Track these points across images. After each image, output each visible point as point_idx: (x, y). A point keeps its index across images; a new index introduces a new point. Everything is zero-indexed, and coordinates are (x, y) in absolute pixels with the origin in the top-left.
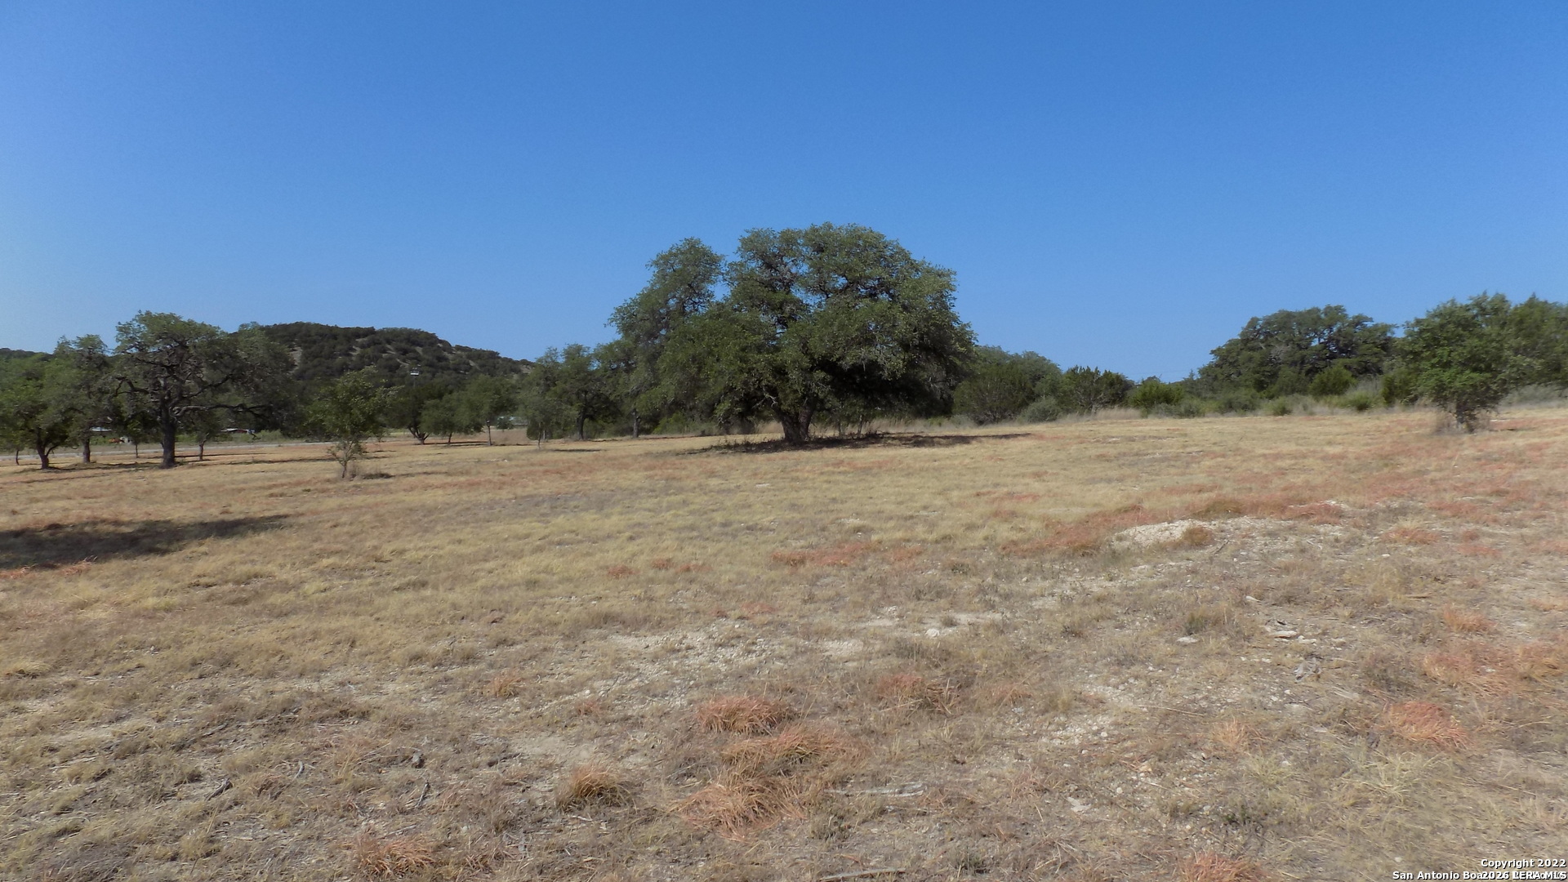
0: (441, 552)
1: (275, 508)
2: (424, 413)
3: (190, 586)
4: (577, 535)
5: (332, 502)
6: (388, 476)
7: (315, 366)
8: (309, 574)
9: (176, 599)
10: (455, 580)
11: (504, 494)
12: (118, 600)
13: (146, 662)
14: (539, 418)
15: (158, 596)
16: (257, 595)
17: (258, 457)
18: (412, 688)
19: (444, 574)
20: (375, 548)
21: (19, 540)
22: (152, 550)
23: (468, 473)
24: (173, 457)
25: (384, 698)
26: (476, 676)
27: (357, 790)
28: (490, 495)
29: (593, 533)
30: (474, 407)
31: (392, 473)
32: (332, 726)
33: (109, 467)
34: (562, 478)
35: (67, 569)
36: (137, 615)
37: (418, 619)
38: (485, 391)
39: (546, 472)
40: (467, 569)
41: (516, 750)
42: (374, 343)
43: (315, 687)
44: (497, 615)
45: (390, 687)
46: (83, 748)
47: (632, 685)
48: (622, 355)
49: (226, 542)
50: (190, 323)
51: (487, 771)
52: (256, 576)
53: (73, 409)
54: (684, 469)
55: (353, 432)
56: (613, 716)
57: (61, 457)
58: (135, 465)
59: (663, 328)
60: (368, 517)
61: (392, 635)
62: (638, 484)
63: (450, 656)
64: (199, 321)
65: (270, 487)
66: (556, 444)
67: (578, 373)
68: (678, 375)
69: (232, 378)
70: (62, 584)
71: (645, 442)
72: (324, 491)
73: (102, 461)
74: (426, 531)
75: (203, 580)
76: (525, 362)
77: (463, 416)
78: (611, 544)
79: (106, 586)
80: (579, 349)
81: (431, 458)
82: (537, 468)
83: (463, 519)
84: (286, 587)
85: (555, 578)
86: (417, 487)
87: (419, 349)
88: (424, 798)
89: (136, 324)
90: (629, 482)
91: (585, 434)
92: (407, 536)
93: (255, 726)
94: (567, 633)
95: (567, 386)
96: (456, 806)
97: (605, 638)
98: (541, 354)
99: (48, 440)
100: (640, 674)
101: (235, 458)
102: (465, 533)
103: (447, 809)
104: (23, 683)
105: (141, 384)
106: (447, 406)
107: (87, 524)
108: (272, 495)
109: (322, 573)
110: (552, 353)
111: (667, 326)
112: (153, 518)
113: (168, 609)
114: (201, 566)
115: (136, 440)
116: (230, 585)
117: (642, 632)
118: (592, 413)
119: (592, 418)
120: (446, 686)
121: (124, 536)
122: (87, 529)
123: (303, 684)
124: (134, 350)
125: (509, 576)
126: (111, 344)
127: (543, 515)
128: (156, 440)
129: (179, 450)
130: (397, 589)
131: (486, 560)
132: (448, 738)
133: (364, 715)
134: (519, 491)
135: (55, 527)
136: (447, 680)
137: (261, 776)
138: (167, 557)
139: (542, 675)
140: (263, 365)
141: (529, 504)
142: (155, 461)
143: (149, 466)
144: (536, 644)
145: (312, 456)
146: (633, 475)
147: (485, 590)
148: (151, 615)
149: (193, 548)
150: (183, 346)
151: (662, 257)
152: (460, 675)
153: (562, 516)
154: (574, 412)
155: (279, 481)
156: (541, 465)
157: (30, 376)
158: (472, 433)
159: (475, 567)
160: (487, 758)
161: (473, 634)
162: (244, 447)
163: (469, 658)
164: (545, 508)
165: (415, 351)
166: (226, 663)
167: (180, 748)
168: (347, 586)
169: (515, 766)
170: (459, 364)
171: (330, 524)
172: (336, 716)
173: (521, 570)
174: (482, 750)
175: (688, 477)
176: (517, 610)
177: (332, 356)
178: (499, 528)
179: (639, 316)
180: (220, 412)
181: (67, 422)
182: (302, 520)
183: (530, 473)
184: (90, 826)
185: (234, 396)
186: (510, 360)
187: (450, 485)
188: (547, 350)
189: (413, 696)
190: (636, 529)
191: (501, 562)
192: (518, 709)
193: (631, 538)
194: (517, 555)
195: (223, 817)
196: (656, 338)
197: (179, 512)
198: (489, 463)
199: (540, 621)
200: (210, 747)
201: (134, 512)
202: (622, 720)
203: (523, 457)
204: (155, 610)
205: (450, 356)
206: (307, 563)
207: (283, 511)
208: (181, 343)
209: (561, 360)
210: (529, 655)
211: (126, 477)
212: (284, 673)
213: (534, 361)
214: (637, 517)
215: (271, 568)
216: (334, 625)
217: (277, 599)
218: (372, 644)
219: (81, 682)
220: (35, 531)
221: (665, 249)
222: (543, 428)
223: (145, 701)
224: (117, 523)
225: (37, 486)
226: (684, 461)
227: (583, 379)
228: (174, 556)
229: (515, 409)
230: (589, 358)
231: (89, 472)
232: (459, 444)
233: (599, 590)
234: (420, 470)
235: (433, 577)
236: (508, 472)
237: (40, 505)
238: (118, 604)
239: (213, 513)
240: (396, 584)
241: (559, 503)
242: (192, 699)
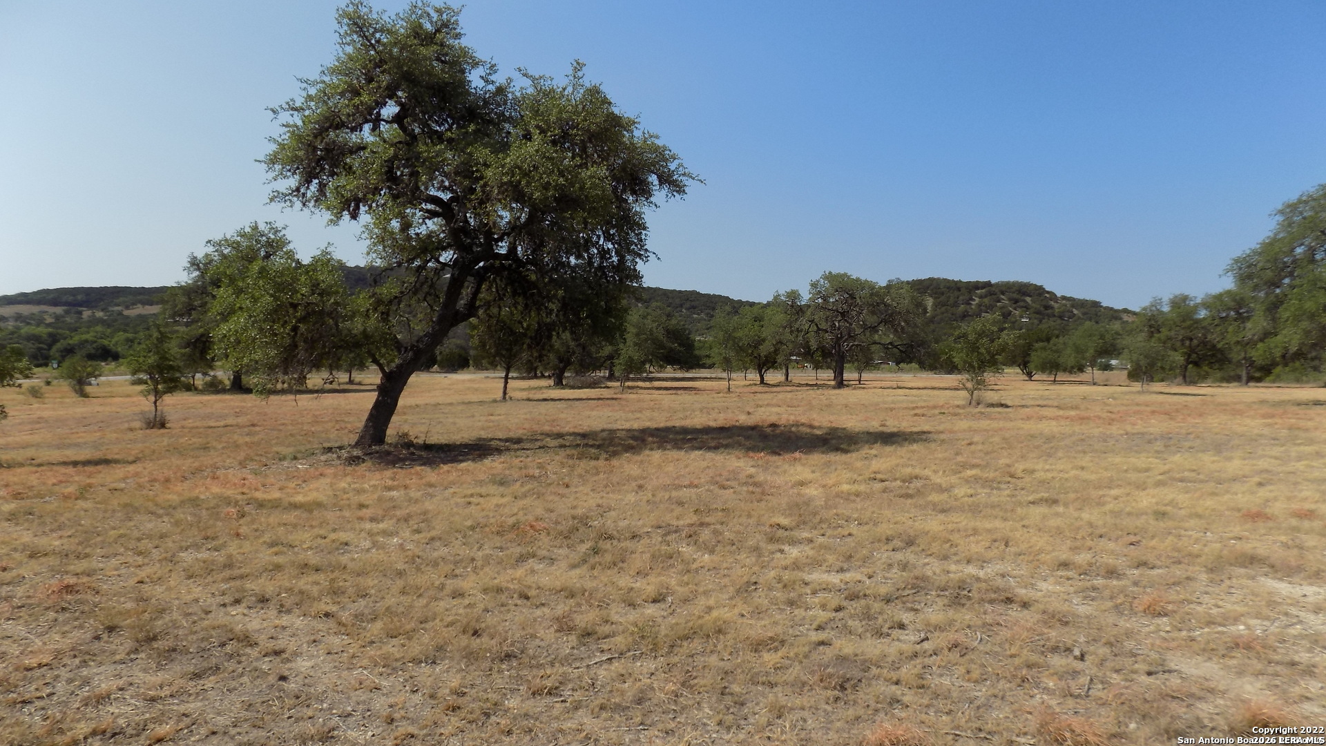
0: (1066, 476)
1: (920, 425)
2: (1033, 354)
3: (870, 479)
4: (1199, 474)
5: (963, 424)
6: (1007, 406)
7: (943, 313)
8: (957, 481)
9: (862, 488)
10: (1084, 502)
11: (1115, 430)
12: (824, 483)
13: (854, 532)
14: (1143, 363)
15: (849, 483)
16: (919, 492)
17: (900, 384)
18: (1063, 589)
19: (1072, 496)
20: (1009, 466)
21: (754, 433)
22: (837, 449)
23: (1076, 408)
24: (842, 380)
25: (1039, 594)
26: (1122, 591)
27: (1030, 666)
28: (1101, 429)
29: (1216, 474)
30: (1079, 350)
31: (1009, 403)
32: (1000, 608)
33: (800, 385)
34: (1171, 419)
35: (787, 456)
36: (837, 495)
37: (1059, 531)
38: (1090, 336)
39: (1153, 412)
40: (1094, 494)
41: (1172, 666)
42: (991, 294)
43: (981, 574)
44: (1132, 538)
45: (1043, 586)
46: (824, 586)
47: (1292, 631)
48: (1233, 304)
49: (889, 449)
50: (858, 280)
51: (1144, 679)
52: (916, 477)
53: (781, 342)
54: (1310, 420)
55: (979, 368)
56: (1277, 657)
57: (773, 376)
58: (816, 385)
59: (1286, 277)
60: (996, 439)
61: (1040, 541)
62: (1256, 431)
63: (1094, 568)
64: (863, 278)
65: (914, 408)
66: (1157, 386)
67: (1184, 321)
68: (1305, 324)
69: (885, 322)
70: (786, 466)
71: (1255, 390)
72: (956, 415)
73: (796, 381)
74: (1049, 455)
75: (879, 476)
76: (1126, 311)
77: (1069, 358)
78: (1236, 487)
79: (813, 472)
80: (1185, 298)
81: (1040, 393)
82: (1143, 408)
83: (1080, 448)
84: (941, 489)
85: (1183, 512)
86: (1032, 417)
87: (1028, 299)
88: (1089, 689)
89: (822, 281)
90: (1245, 428)
91: (1188, 379)
92: (1033, 458)
93: (939, 596)
94: (1210, 566)
95: (1173, 333)
96: (1123, 703)
97: (1253, 578)
98: (1146, 302)
99: (764, 363)
100: (1300, 622)
101: (884, 384)
102: (1085, 461)
103: (1114, 704)
104: (781, 533)
105: (823, 326)
106: (1054, 348)
107: (793, 425)
108: (916, 415)
109: (967, 481)
110: (1157, 302)
111: (1291, 274)
112: (834, 425)
113: (857, 495)
114: (876, 465)
115: (817, 367)
116: (898, 483)
117: (1296, 579)
118: (1197, 360)
119: (1196, 364)
120: (1093, 594)
121: (817, 437)
122: (793, 429)
123: (971, 570)
124: (820, 300)
125: (1134, 504)
126: (805, 296)
127: (1158, 452)
128: (829, 368)
129: (846, 376)
130: (1033, 503)
131: (1110, 488)
132: (1104, 640)
133: (1025, 605)
134: (1129, 428)
135: (773, 425)
136: (1094, 589)
137: (952, 636)
138: (849, 455)
139: (1190, 602)
140: (908, 312)
141: (1141, 441)
142: (829, 383)
143: (827, 386)
144: (1178, 572)
145: (942, 385)
146: (1248, 421)
147: (1116, 514)
148: (848, 497)
149: (866, 451)
150: (852, 297)
151: (1289, 206)
152: (1106, 587)
153: (1179, 455)
154: (1178, 358)
155: (919, 405)
156: (1147, 406)
157: (756, 319)
158: (1075, 373)
159: (1101, 493)
160: (1146, 668)
161: (1112, 552)
162: (889, 375)
163: (1112, 573)
164: (1159, 445)
165: (1025, 301)
166: (910, 543)
167: (888, 601)
168: (989, 495)
169: (1175, 681)
170: (1063, 312)
171: (966, 442)
172: (1002, 601)
173: (1146, 500)
174: (1140, 658)
175: (1316, 429)
176: (1153, 537)
177: (956, 305)
178: (1118, 460)
179: (1260, 265)
180: (874, 348)
181: (776, 351)
182: (942, 436)
183: (1136, 413)
184: (838, 643)
185: (885, 336)
186: (1112, 309)
187: (1062, 417)
188: (1151, 300)
189: (1066, 597)
190: (1265, 476)
191: (1127, 490)
192: (1168, 629)
193: (1260, 484)
194: (1142, 487)
195: (927, 661)
196: (1278, 287)
197: (852, 423)
198: (1094, 400)
199: (1179, 551)
200: (909, 605)
201: (823, 420)
202: (1287, 663)
203: (1127, 397)
204: (849, 494)
205: (1056, 306)
206: (955, 472)
207: (926, 428)
208: (850, 295)
209: (1166, 309)
210: (1172, 580)
211: (812, 393)
212: (955, 558)
213: (1137, 310)
214: (1263, 464)
215: (927, 472)
216: (988, 525)
217: (934, 497)
218: (1023, 547)
219: (815, 539)
220: (762, 427)
221: (1293, 197)
222: (1143, 372)
223: (857, 561)
224: (811, 427)
225: (759, 396)
226: (1308, 411)
227: (1189, 327)
228: (854, 455)
229: (1120, 354)
230: (1196, 306)
231: (788, 389)
232: (1063, 382)
233: (1237, 530)
234: (1032, 403)
235: (1062, 496)
236: (1115, 410)
237: (763, 409)
238: (824, 486)
239: (874, 425)
240: (1031, 498)
241: (1172, 442)
242: (890, 565)
